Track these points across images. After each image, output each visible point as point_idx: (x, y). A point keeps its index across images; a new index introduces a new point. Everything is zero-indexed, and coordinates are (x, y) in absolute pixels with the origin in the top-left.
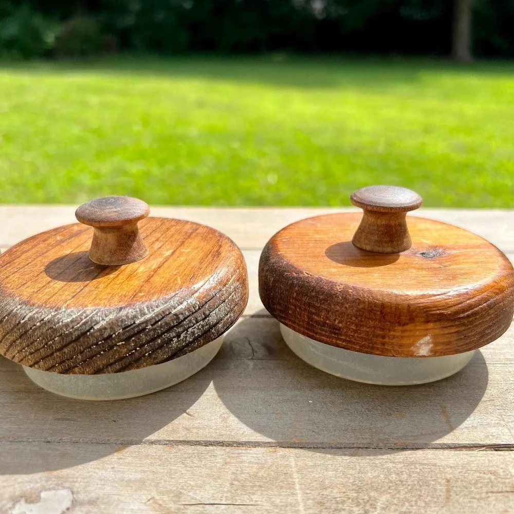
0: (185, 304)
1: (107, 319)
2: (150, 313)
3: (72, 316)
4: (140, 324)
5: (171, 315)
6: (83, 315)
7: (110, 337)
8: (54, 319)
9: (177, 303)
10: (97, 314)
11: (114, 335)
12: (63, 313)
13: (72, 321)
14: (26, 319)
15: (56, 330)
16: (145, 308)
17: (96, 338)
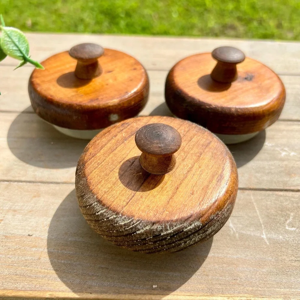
0: (193, 225)
1: (145, 229)
2: (170, 229)
3: (125, 221)
4: (163, 236)
5: (183, 232)
6: (131, 223)
7: (145, 239)
8: (114, 220)
9: (188, 225)
10: (139, 224)
11: (147, 239)
12: (120, 217)
13: (125, 225)
14: (99, 213)
15: (114, 226)
16: (168, 226)
17: (137, 238)
